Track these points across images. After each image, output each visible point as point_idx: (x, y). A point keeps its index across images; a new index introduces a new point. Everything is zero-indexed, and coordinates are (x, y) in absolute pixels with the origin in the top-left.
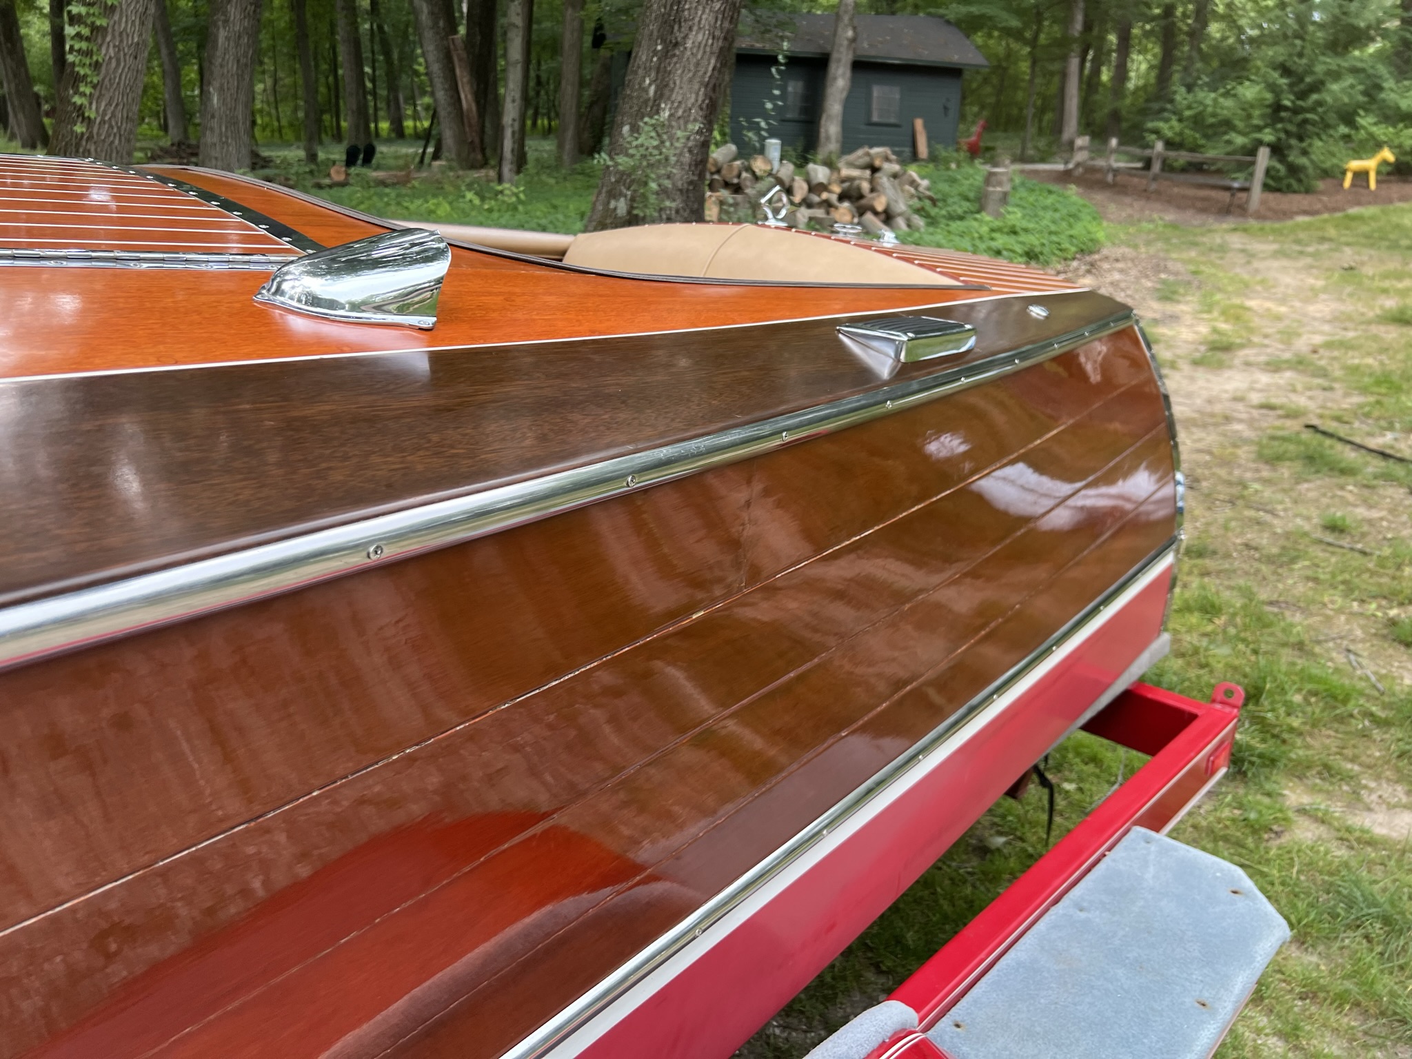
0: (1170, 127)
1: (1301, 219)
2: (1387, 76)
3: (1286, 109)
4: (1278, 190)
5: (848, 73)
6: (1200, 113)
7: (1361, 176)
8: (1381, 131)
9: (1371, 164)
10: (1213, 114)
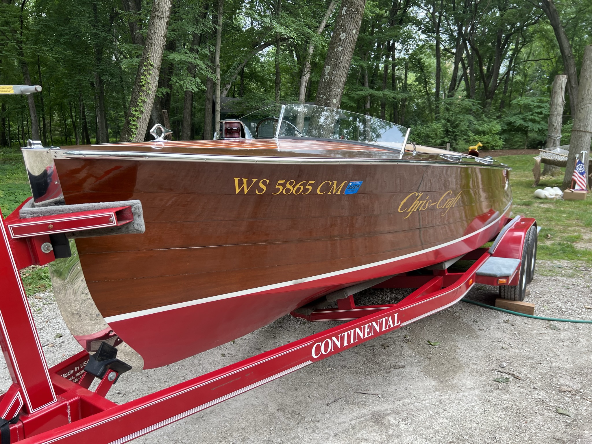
2: (474, 120)
3: (450, 132)
5: (303, 122)
6: (419, 132)
8: (477, 137)
9: (476, 147)
10: (423, 133)
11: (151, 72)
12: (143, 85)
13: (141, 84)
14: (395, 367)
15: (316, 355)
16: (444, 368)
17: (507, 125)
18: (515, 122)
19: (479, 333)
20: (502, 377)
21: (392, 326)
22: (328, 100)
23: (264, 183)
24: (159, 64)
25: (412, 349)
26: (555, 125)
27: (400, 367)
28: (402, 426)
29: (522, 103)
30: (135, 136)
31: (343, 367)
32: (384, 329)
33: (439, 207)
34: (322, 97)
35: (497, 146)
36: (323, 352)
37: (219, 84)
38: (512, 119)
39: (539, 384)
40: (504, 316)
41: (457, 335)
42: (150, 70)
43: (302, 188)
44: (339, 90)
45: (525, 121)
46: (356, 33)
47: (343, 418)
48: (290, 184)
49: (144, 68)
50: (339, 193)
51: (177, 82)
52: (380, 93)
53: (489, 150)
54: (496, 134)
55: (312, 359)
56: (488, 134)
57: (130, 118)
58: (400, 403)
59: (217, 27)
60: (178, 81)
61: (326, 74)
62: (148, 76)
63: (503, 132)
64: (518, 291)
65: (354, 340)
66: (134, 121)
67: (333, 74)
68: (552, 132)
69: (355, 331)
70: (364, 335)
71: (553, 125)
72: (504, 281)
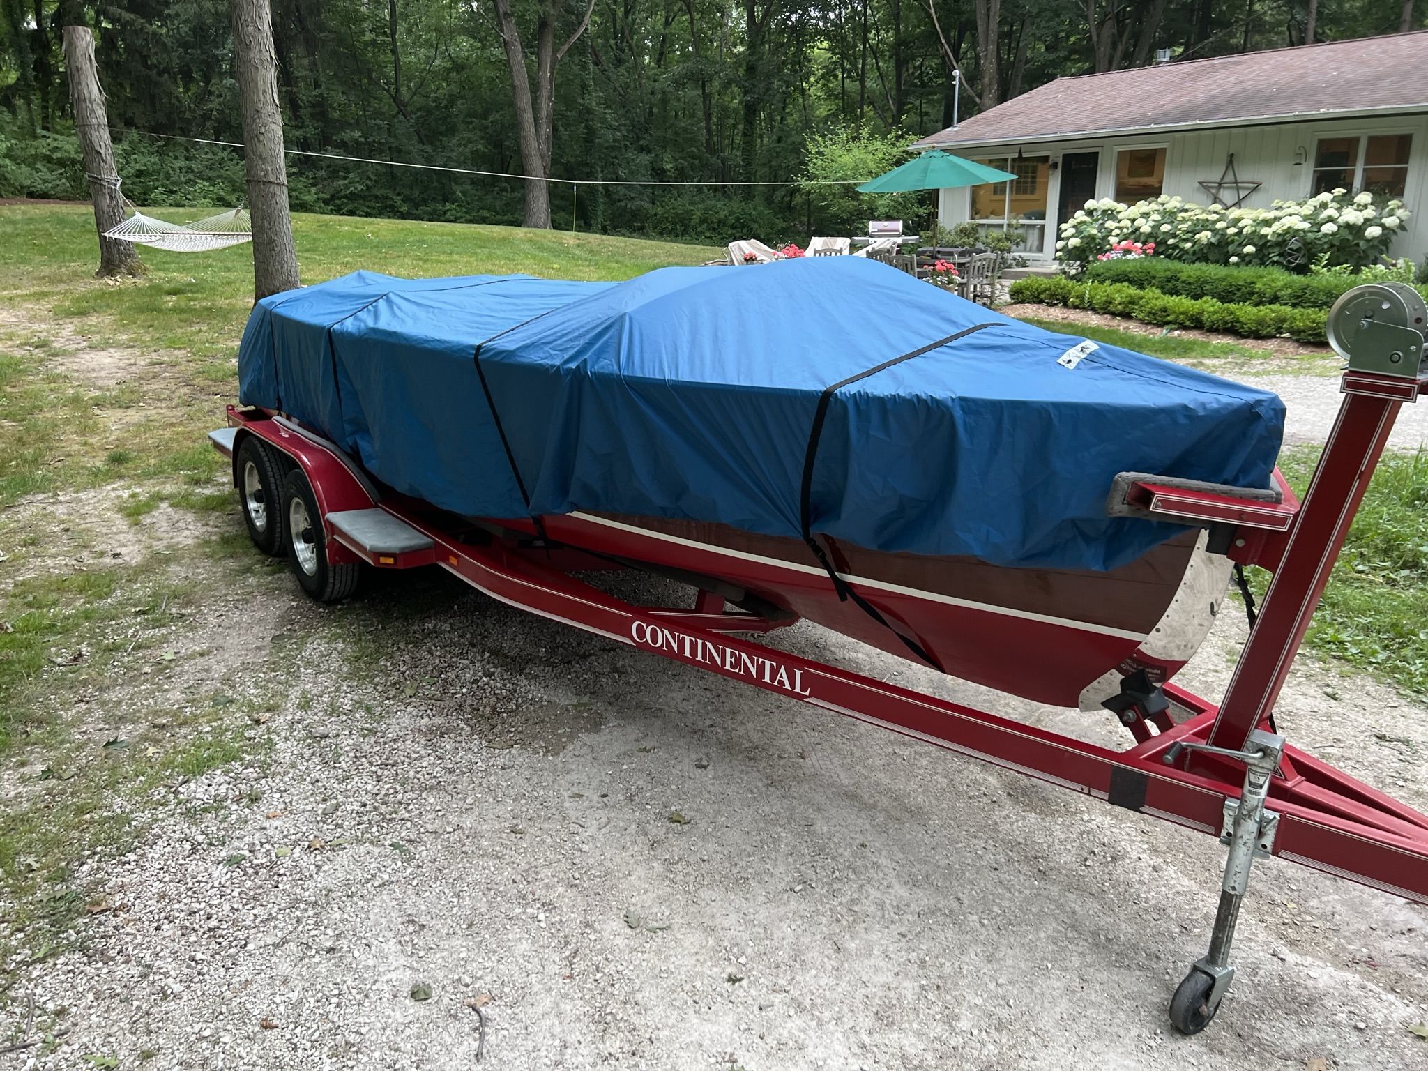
26: (103, 151)
71: (99, 153)
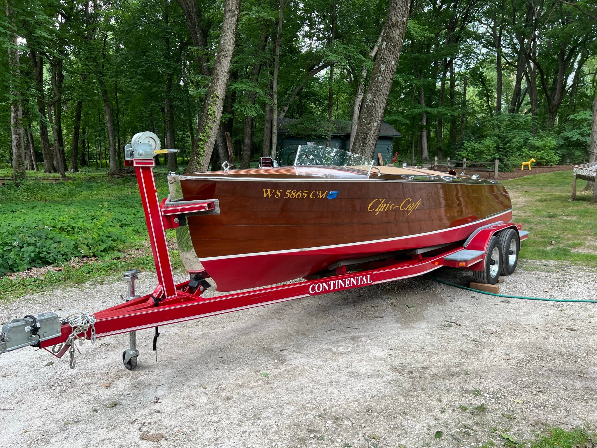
0: (464, 153)
1: (510, 179)
2: (530, 136)
3: (501, 148)
4: (502, 172)
6: (473, 149)
7: (526, 166)
8: (530, 153)
9: (529, 163)
10: (477, 149)
11: (217, 103)
12: (210, 114)
13: (208, 113)
14: (377, 317)
15: (313, 291)
16: (411, 319)
17: (564, 140)
18: (572, 137)
19: (448, 303)
20: (448, 324)
21: (366, 283)
22: (369, 123)
23: (279, 192)
24: (224, 96)
25: (394, 309)
27: (380, 317)
28: (368, 342)
29: (580, 118)
30: (202, 158)
31: (341, 316)
32: (359, 284)
33: (402, 208)
34: (364, 122)
35: (552, 162)
36: (317, 291)
37: (276, 108)
38: (568, 134)
39: (472, 328)
40: (473, 294)
41: (431, 303)
42: (216, 101)
43: (301, 194)
44: (380, 114)
45: (583, 137)
46: (395, 64)
47: (333, 337)
48: (294, 192)
49: (211, 99)
50: (324, 198)
51: (238, 109)
52: (434, 111)
53: (543, 165)
54: (551, 149)
55: (310, 293)
56: (543, 150)
57: (199, 143)
58: (372, 333)
59: (275, 57)
60: (240, 107)
61: (368, 101)
62: (215, 107)
63: (561, 147)
64: (485, 275)
65: (338, 287)
66: (202, 144)
67: (374, 101)
68: (594, 148)
69: (338, 282)
70: (345, 285)
71: (595, 142)
72: (464, 264)
